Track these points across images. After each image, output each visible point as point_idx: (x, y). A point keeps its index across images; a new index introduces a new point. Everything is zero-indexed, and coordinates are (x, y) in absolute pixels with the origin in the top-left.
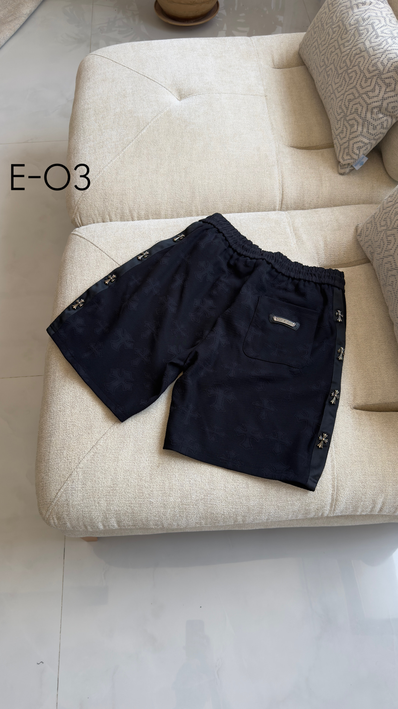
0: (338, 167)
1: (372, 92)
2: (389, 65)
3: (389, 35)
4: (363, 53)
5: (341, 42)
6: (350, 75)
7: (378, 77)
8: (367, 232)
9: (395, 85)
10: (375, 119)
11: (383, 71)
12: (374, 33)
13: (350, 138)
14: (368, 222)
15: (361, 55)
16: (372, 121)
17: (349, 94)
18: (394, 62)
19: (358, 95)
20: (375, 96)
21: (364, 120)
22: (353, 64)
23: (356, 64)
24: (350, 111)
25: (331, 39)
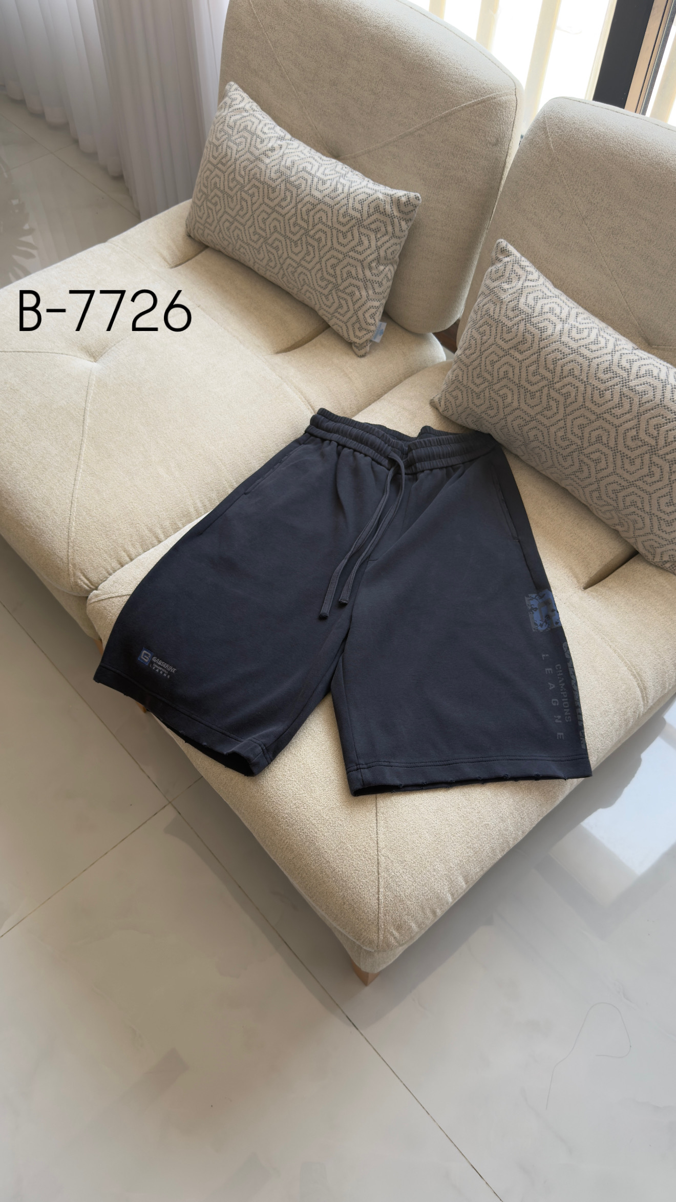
0: (354, 350)
1: (359, 246)
2: (366, 208)
3: (336, 175)
4: (319, 206)
5: (272, 204)
6: (317, 237)
7: (359, 226)
9: (385, 228)
10: (378, 275)
11: (361, 218)
12: (316, 180)
13: (356, 308)
15: (316, 210)
16: (374, 278)
17: (328, 259)
18: (370, 203)
19: (343, 256)
20: (367, 249)
21: (364, 281)
22: (312, 224)
23: (316, 221)
24: (340, 278)
25: (253, 204)
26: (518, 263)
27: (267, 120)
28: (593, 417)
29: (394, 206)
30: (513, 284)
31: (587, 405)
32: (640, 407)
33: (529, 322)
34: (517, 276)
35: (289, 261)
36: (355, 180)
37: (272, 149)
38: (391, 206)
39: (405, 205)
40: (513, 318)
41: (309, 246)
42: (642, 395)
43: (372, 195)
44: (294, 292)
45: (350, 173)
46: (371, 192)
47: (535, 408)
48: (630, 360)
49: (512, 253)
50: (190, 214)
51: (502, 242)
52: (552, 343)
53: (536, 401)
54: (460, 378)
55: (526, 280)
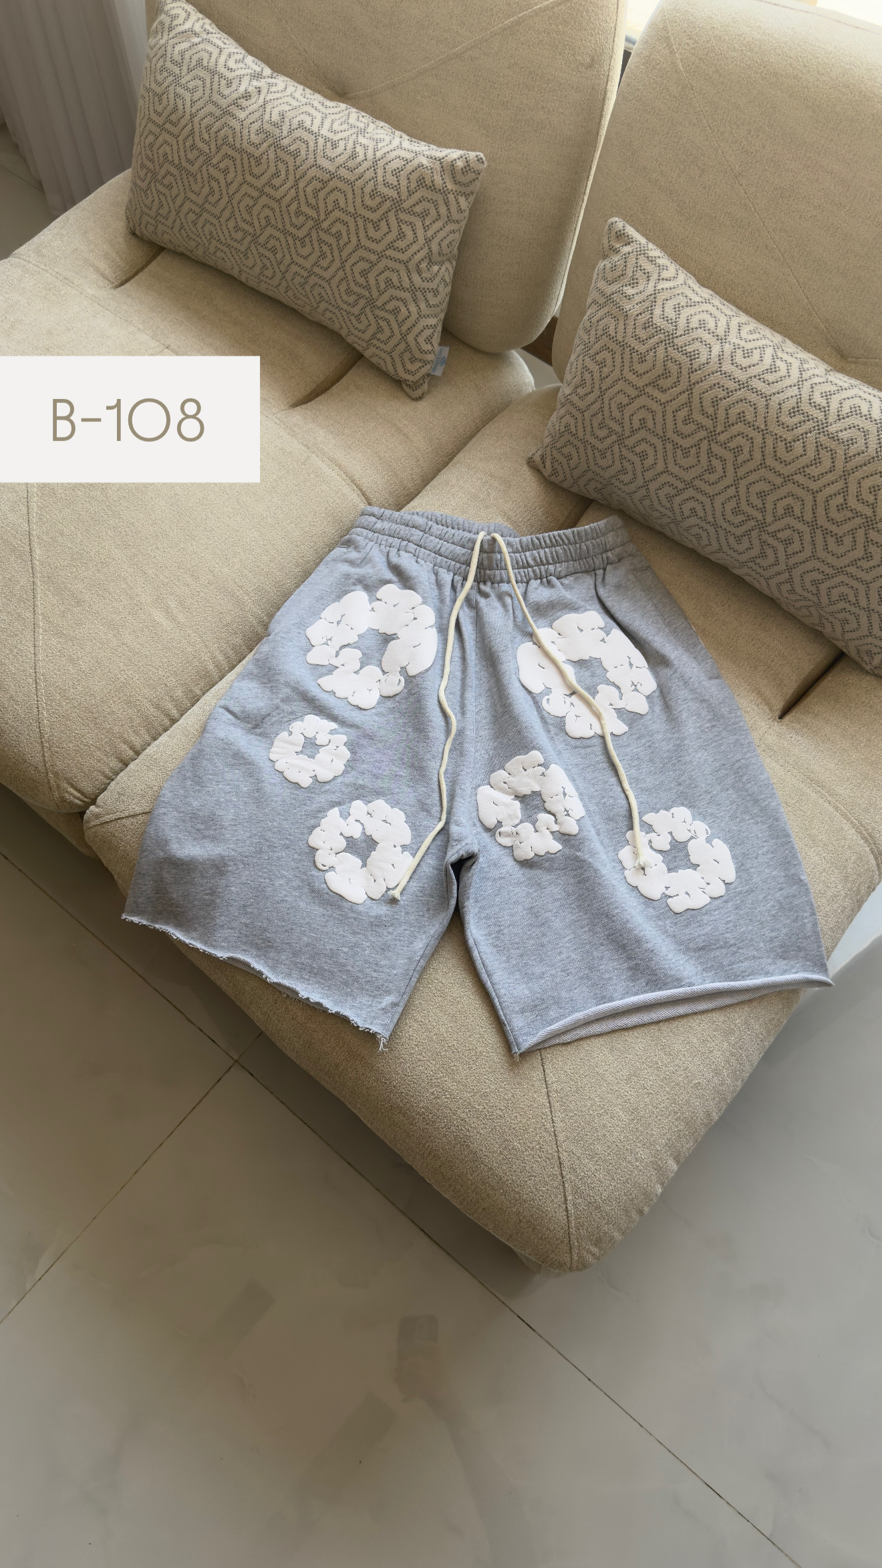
0: (404, 391)
2: (404, 183)
3: (350, 132)
4: (331, 183)
5: (259, 183)
6: (334, 230)
7: (397, 211)
9: (436, 209)
10: (431, 279)
11: (399, 197)
12: (321, 141)
13: (403, 331)
15: (328, 189)
16: (426, 285)
17: (355, 263)
18: (410, 173)
19: (377, 257)
21: (412, 291)
22: (323, 210)
23: (330, 208)
24: (376, 290)
25: (228, 185)
26: (644, 254)
27: (231, 47)
28: (779, 481)
29: (447, 178)
30: (641, 287)
31: (768, 464)
32: (847, 462)
33: (672, 344)
34: (644, 273)
35: (294, 268)
36: (381, 136)
37: (247, 96)
38: (442, 176)
39: (463, 173)
40: (646, 340)
41: (322, 245)
42: (848, 445)
43: (411, 161)
44: (307, 309)
45: (372, 126)
46: (409, 156)
47: (691, 470)
48: (826, 392)
49: (634, 239)
50: (130, 201)
51: (615, 221)
52: (709, 375)
53: (692, 460)
54: (573, 429)
55: (659, 280)
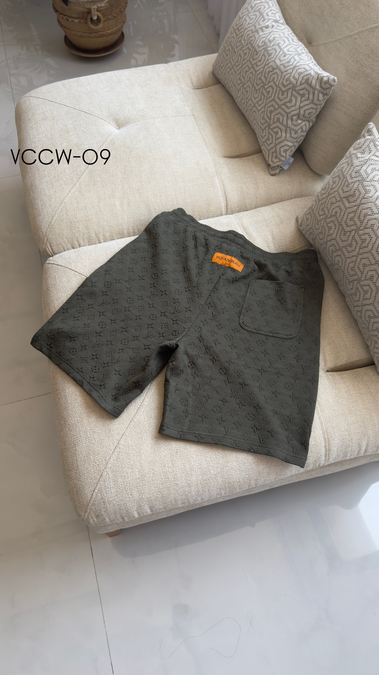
0: (269, 169)
1: (289, 103)
2: (300, 79)
3: (294, 53)
4: (276, 70)
5: (253, 62)
6: (268, 90)
7: (293, 90)
8: (307, 222)
9: (308, 95)
10: (296, 125)
11: (296, 84)
12: (281, 52)
13: (276, 143)
14: (307, 213)
15: (274, 72)
16: (293, 127)
17: (270, 107)
18: (305, 76)
19: (278, 107)
20: (293, 106)
21: (286, 127)
22: (268, 80)
23: (271, 80)
24: (273, 121)
25: (244, 60)
27: (276, 7)
29: (318, 82)
30: (365, 155)
31: (373, 252)
33: (362, 183)
34: (369, 150)
35: (250, 102)
36: (304, 58)
37: (267, 27)
38: (316, 81)
40: (354, 178)
41: (262, 95)
43: (307, 71)
44: (250, 122)
45: (305, 54)
46: (307, 68)
47: (344, 242)
49: (374, 134)
50: (217, 60)
51: (371, 124)
52: (369, 202)
53: (346, 238)
54: (313, 208)
55: (373, 155)
